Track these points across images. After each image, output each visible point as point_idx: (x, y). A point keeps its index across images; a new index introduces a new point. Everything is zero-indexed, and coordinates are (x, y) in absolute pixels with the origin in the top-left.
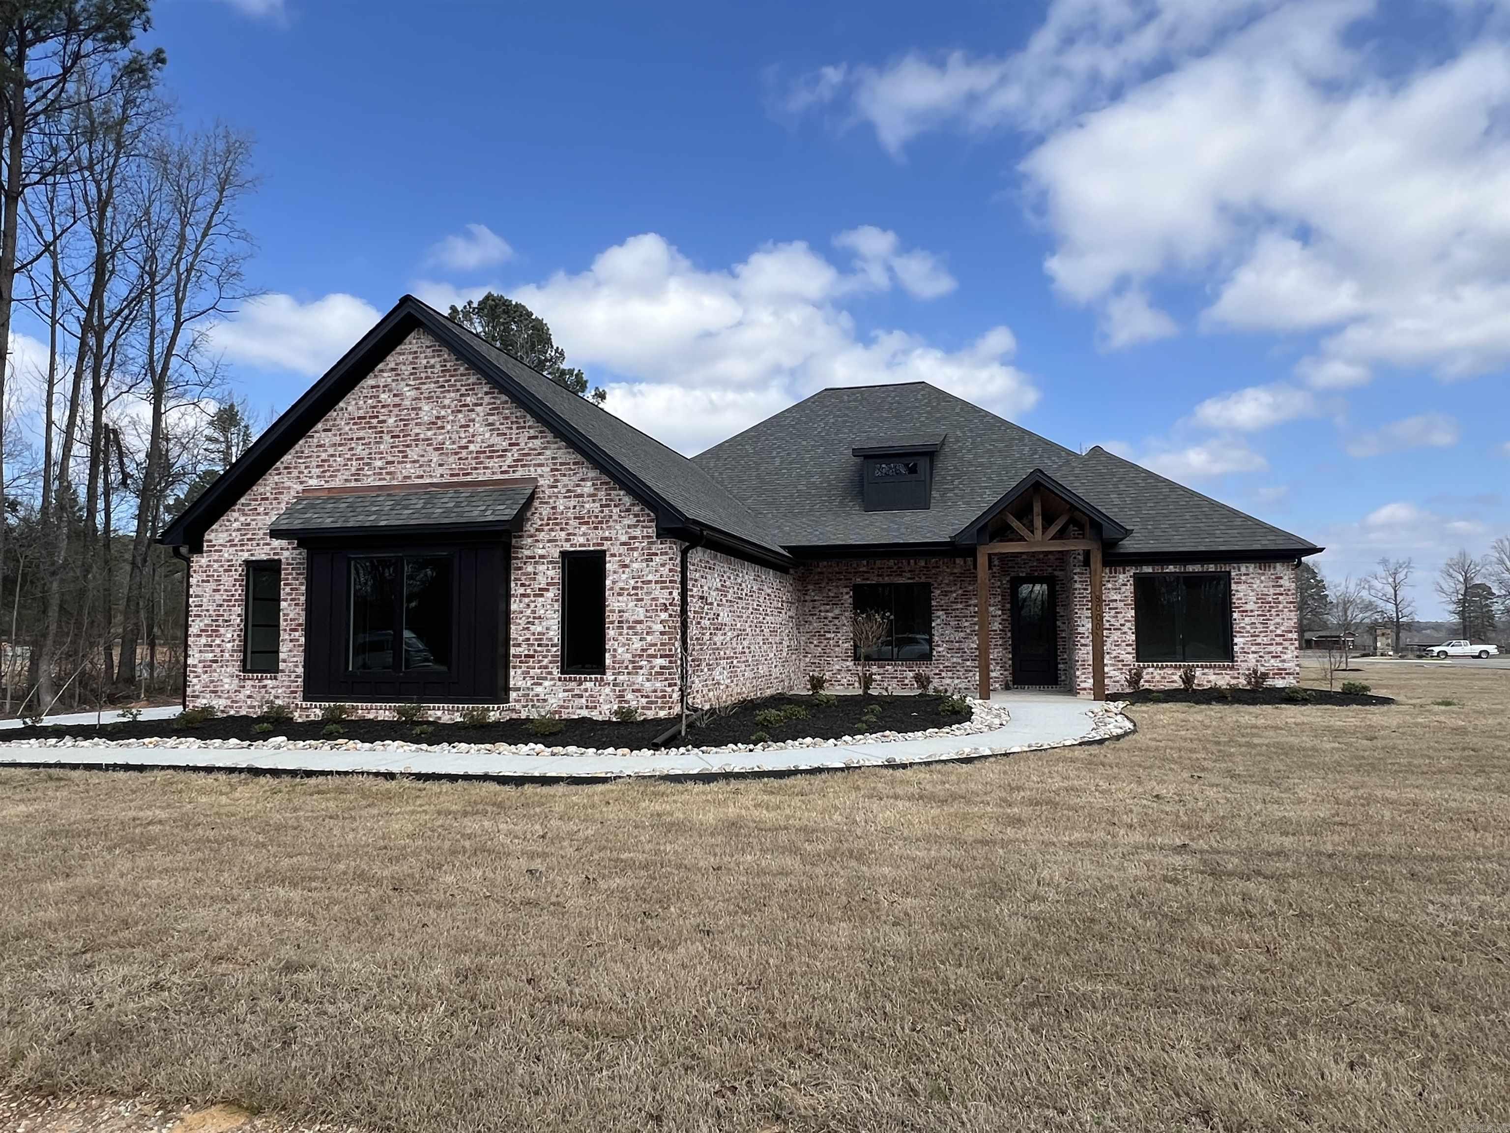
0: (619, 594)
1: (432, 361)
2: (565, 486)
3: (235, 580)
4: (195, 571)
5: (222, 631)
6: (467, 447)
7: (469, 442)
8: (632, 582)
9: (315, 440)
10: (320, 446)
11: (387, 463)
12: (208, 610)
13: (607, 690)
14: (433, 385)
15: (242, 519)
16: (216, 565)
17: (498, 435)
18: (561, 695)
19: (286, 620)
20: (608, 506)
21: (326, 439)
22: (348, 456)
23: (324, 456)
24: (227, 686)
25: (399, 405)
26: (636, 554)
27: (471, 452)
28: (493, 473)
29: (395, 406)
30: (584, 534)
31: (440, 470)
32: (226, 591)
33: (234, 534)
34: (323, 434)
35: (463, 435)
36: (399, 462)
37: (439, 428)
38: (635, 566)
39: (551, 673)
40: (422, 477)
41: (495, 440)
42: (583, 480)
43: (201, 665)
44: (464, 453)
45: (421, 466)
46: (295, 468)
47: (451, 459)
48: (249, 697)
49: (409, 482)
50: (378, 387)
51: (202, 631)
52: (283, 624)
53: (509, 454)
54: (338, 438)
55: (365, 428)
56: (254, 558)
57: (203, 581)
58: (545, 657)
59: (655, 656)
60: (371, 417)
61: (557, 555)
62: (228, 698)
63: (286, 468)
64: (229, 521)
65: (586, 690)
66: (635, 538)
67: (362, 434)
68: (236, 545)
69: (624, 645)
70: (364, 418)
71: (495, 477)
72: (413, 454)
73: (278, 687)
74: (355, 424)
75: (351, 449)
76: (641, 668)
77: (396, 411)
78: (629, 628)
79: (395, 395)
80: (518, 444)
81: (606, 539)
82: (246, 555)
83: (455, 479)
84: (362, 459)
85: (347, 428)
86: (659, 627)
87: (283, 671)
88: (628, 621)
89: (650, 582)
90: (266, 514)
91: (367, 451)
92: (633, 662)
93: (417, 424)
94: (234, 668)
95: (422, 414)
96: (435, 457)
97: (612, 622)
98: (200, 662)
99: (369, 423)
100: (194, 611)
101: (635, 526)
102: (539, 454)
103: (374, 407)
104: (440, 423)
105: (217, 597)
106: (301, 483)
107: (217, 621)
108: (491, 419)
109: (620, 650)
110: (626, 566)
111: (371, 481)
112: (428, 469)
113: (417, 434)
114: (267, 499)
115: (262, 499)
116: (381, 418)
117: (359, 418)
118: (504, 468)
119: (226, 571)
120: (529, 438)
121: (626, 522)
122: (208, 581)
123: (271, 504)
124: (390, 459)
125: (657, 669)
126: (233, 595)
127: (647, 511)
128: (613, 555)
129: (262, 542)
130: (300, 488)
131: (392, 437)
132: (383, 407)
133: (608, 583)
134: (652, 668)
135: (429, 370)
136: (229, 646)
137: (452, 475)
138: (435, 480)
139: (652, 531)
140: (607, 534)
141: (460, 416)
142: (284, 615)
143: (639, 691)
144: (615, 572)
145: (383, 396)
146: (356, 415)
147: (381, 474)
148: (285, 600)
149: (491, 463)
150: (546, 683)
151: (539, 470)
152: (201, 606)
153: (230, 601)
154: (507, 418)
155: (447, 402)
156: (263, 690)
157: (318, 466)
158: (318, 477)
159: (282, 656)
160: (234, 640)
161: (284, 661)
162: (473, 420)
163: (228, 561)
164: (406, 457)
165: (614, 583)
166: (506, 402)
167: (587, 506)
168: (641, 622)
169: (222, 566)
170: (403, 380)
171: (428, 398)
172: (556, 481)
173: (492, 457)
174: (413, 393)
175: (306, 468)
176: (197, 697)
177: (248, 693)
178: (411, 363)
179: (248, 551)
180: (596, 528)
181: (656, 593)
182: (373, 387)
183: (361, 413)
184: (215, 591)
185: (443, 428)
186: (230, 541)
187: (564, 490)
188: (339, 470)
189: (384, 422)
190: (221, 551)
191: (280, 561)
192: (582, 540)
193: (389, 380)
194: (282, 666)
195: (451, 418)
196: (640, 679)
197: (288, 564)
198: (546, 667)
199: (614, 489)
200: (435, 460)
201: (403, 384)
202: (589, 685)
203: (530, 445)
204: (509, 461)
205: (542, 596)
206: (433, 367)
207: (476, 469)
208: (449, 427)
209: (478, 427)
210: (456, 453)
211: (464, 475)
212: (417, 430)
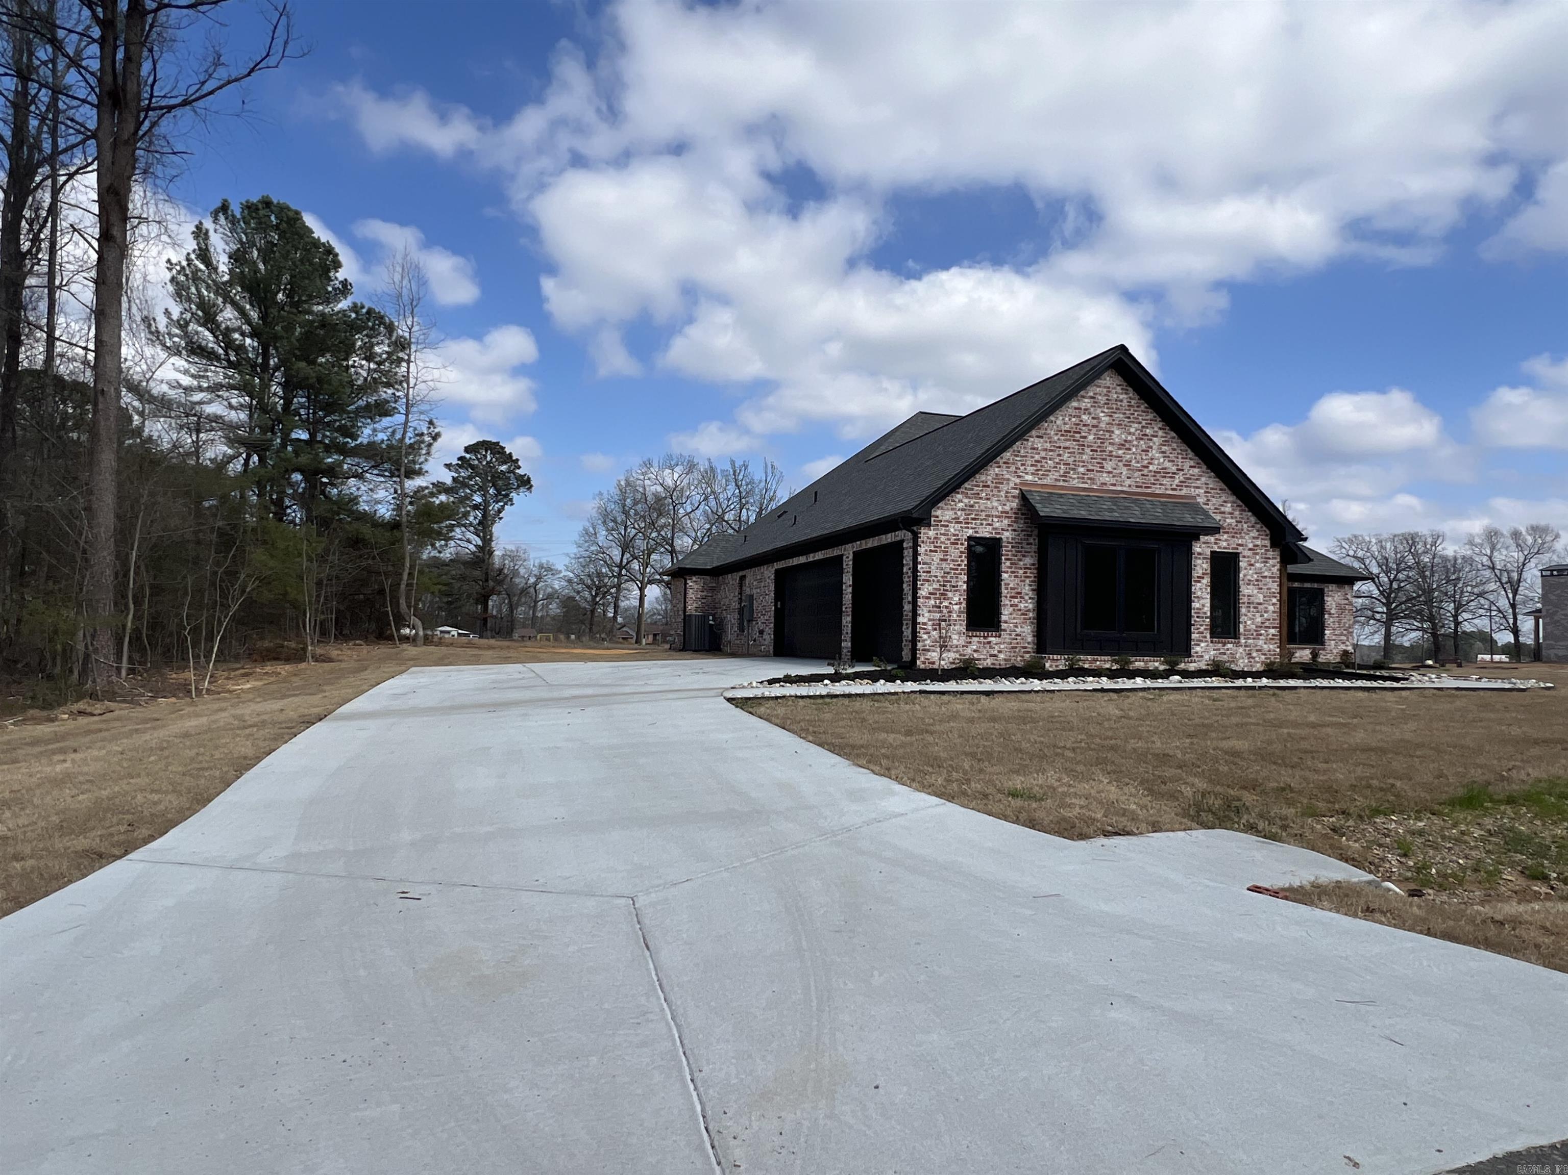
0: (1249, 584)
1: (1121, 397)
2: (1214, 505)
3: (961, 552)
4: (923, 542)
5: (950, 594)
6: (1147, 467)
7: (1149, 463)
8: (1255, 576)
9: (1030, 444)
10: (1034, 449)
11: (1088, 470)
12: (936, 576)
13: (1241, 650)
14: (1122, 416)
15: (966, 501)
16: (943, 538)
17: (1169, 461)
18: (1212, 653)
19: (1007, 589)
20: (1241, 522)
21: (1039, 444)
22: (1057, 461)
23: (1037, 457)
24: (955, 642)
25: (1097, 426)
26: (1258, 557)
27: (1151, 471)
28: (1166, 489)
29: (1093, 426)
30: (1226, 540)
31: (1128, 482)
32: (953, 561)
33: (959, 513)
34: (1037, 440)
35: (1144, 457)
36: (1097, 471)
37: (1127, 449)
38: (1258, 565)
39: (1205, 637)
40: (1114, 485)
41: (1167, 464)
42: (1225, 502)
43: (930, 623)
44: (1145, 471)
45: (1114, 476)
46: (1013, 464)
47: (1137, 474)
48: (975, 651)
49: (1105, 488)
50: (1080, 409)
51: (930, 593)
52: (1004, 591)
53: (1177, 477)
54: (1048, 445)
55: (1069, 440)
56: (978, 535)
57: (931, 551)
58: (1202, 625)
59: (1269, 628)
60: (1075, 432)
61: (1209, 553)
62: (957, 652)
63: (1005, 463)
64: (954, 501)
65: (1228, 649)
66: (1257, 546)
67: (1067, 444)
68: (961, 523)
69: (1251, 619)
70: (1070, 432)
71: (1168, 492)
72: (1109, 466)
73: (1000, 643)
74: (1062, 435)
75: (1059, 455)
76: (1261, 635)
77: (1094, 430)
78: (1255, 608)
79: (1093, 418)
80: (1182, 470)
81: (1242, 545)
82: (970, 532)
83: (1139, 490)
84: (1069, 464)
85: (1056, 438)
86: (1271, 608)
87: (1005, 630)
88: (1253, 603)
89: (1266, 577)
90: (988, 499)
91: (1073, 459)
92: (1256, 631)
93: (1110, 443)
94: (961, 627)
95: (1114, 436)
96: (1124, 471)
97: (1244, 603)
98: (929, 620)
99: (1073, 436)
100: (922, 576)
101: (1257, 538)
102: (1197, 479)
103: (1078, 425)
104: (1127, 446)
105: (944, 565)
106: (1019, 477)
107: (944, 586)
108: (1164, 448)
109: (1249, 622)
110: (1252, 565)
111: (1075, 483)
112: (1119, 479)
113: (1111, 452)
114: (988, 486)
115: (984, 486)
116: (1083, 434)
117: (1066, 431)
118: (1174, 486)
119: (952, 544)
120: (1191, 467)
121: (1252, 534)
122: (936, 551)
123: (992, 491)
124: (1091, 467)
125: (1270, 636)
126: (959, 565)
127: (1264, 528)
128: (1244, 557)
129: (984, 522)
130: (1018, 481)
131: (1092, 451)
132: (1084, 425)
133: (1241, 575)
134: (1268, 635)
135: (1119, 403)
136: (956, 607)
137: (1137, 487)
138: (1125, 489)
139: (1267, 543)
140: (1240, 542)
141: (1142, 442)
142: (1005, 584)
143: (1260, 650)
144: (1246, 569)
145: (1085, 417)
146: (1063, 428)
147: (1083, 478)
148: (1007, 572)
149: (1165, 481)
150: (1203, 645)
151: (1197, 491)
152: (930, 572)
153: (957, 569)
154: (1174, 450)
155: (1132, 430)
156: (988, 646)
157: (1032, 465)
158: (1033, 474)
159: (1003, 618)
160: (961, 603)
161: (1006, 622)
162: (1151, 447)
163: (954, 535)
164: (1103, 467)
165: (1245, 576)
166: (1174, 438)
167: (1228, 520)
168: (1260, 604)
169: (949, 539)
170: (1099, 407)
171: (1119, 425)
172: (1208, 500)
173: (1164, 477)
174: (1107, 419)
175: (1022, 465)
176: (928, 650)
177: (975, 647)
178: (1106, 395)
179: (972, 528)
180: (1233, 537)
181: (1270, 585)
182: (1076, 408)
183: (1067, 427)
184: (942, 560)
185: (1130, 449)
186: (955, 518)
187: (1212, 508)
188: (1050, 471)
189: (1085, 437)
190: (947, 526)
191: (1000, 539)
192: (1225, 544)
193: (1089, 405)
194: (1004, 626)
195: (1135, 443)
196: (1261, 642)
197: (1008, 543)
198: (1202, 633)
199: (1245, 511)
200: (1124, 473)
201: (1099, 410)
202: (1230, 646)
203: (1191, 472)
204: (1177, 482)
205: (1199, 582)
206: (1121, 401)
207: (1154, 484)
208: (1134, 450)
209: (1154, 453)
210: (1140, 470)
211: (1146, 487)
212: (1110, 448)
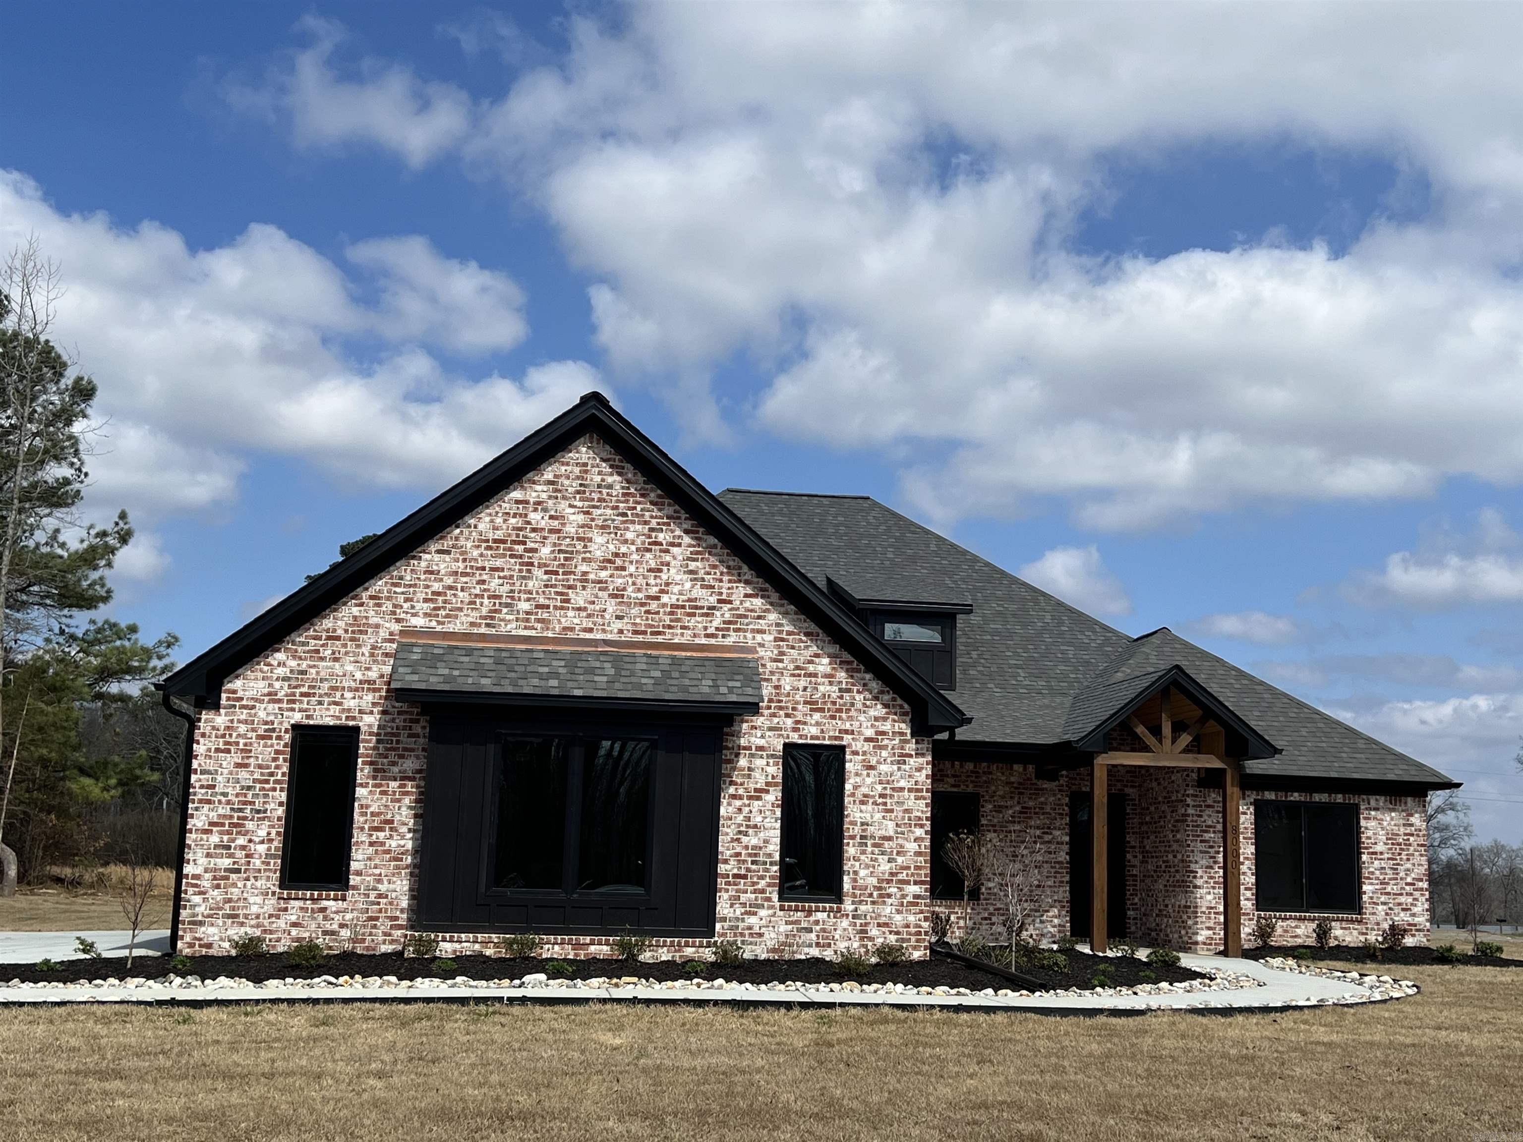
0: (862, 803)
1: (610, 480)
2: (793, 661)
3: (277, 752)
4: (203, 735)
5: (250, 825)
6: (657, 598)
7: (662, 591)
8: (879, 788)
9: (423, 564)
10: (432, 573)
11: (537, 607)
12: (225, 794)
13: (845, 923)
14: (609, 512)
15: (293, 663)
16: (242, 729)
17: (702, 587)
18: (783, 928)
19: (364, 814)
20: (848, 691)
21: (443, 564)
22: (477, 591)
23: (437, 586)
24: (254, 909)
25: (559, 531)
26: (884, 754)
27: (664, 605)
28: (695, 636)
29: (551, 531)
30: (817, 724)
31: (618, 625)
32: (260, 767)
33: (277, 685)
34: (437, 557)
35: (652, 581)
36: (555, 607)
37: (617, 569)
38: (884, 768)
39: (769, 899)
40: (590, 630)
41: (698, 592)
42: (817, 656)
43: (208, 876)
44: (654, 606)
45: (589, 616)
46: (388, 599)
47: (635, 611)
48: (295, 925)
49: (570, 635)
50: (527, 502)
51: (212, 824)
52: (358, 819)
53: (718, 613)
54: (460, 564)
55: (504, 556)
56: (311, 722)
57: (218, 750)
58: (762, 878)
59: (908, 882)
60: (514, 542)
61: (781, 748)
62: (258, 926)
63: (371, 597)
64: (269, 665)
65: (817, 922)
66: (883, 733)
67: (499, 563)
68: (280, 701)
69: (867, 866)
70: (504, 542)
71: (697, 641)
72: (579, 598)
73: (345, 911)
74: (489, 548)
75: (483, 582)
76: (889, 896)
77: (553, 538)
78: (875, 845)
79: (551, 517)
80: (730, 602)
81: (846, 732)
82: (297, 717)
83: (640, 638)
84: (500, 597)
85: (476, 553)
86: (912, 847)
87: (355, 888)
88: (873, 837)
89: (902, 789)
90: (336, 660)
91: (507, 588)
92: (879, 889)
93: (584, 560)
94: (270, 881)
95: (592, 547)
96: (611, 607)
97: (853, 837)
98: (206, 871)
99: (510, 549)
100: (197, 793)
101: (885, 719)
102: (759, 617)
103: (520, 529)
104: (619, 562)
105: (243, 774)
106: (398, 621)
107: (241, 810)
108: (693, 565)
109: (863, 873)
110: (872, 768)
111: (513, 628)
112: (600, 620)
113: (585, 573)
114: (338, 638)
115: (329, 638)
116: (532, 545)
117: (495, 541)
118: (711, 631)
119: (260, 737)
120: (746, 596)
121: (872, 713)
122: (228, 751)
123: (345, 646)
124: (542, 601)
125: (910, 899)
126: (272, 774)
127: (899, 701)
128: (855, 753)
129: (326, 700)
130: (396, 627)
131: (546, 573)
132: (534, 530)
133: (848, 787)
134: (904, 896)
135: (605, 491)
136: (262, 848)
137: (636, 632)
138: (609, 637)
139: (905, 728)
140: (848, 726)
141: (648, 555)
142: (362, 806)
143: (886, 925)
144: (857, 774)
145: (534, 517)
146: (491, 536)
147: (527, 620)
148: (366, 785)
149: (692, 622)
150: (763, 913)
151: (759, 637)
152: (214, 787)
153: (267, 782)
154: (714, 567)
155: (630, 535)
156: (321, 916)
157: (426, 600)
158: (426, 615)
159: (354, 866)
160: (271, 841)
161: (358, 873)
162: (668, 564)
163: (266, 723)
164: (568, 601)
165: (856, 787)
166: (715, 546)
167: (821, 688)
168: (889, 839)
169: (253, 730)
170: (564, 498)
171: (603, 527)
172: (782, 653)
173: (694, 615)
174: (581, 518)
175: (407, 600)
176: (201, 923)
177: (294, 918)
178: (578, 478)
179: (300, 710)
180: (833, 717)
181: (911, 803)
182: (518, 502)
183: (499, 534)
184: (238, 765)
185: (623, 569)
186: (269, 694)
187: (791, 666)
188: (461, 609)
189: (534, 550)
190: (253, 707)
191: (357, 729)
192: (814, 731)
193: (544, 496)
194: (354, 880)
195: (635, 557)
196: (888, 910)
197: (371, 734)
198: (763, 891)
199: (859, 671)
200: (610, 610)
201: (564, 504)
202: (821, 916)
203: (747, 605)
204: (717, 622)
205: (759, 798)
206: (610, 487)
207: (670, 627)
208: (632, 569)
209: (674, 573)
210: (642, 605)
211: (652, 633)
212: (584, 568)
